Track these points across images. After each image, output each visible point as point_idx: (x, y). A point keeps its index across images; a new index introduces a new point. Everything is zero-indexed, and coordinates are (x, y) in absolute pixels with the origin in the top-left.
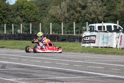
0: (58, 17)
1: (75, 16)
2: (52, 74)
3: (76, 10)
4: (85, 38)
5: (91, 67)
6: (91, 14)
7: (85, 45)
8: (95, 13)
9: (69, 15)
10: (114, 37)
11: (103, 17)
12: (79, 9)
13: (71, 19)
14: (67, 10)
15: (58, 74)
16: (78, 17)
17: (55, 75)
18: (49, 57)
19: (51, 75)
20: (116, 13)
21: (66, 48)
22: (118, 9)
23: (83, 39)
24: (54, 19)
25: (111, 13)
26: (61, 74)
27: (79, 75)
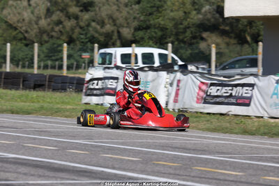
0: (24, 28)
1: (64, 27)
2: (20, 173)
3: (67, 13)
4: (91, 83)
5: (111, 158)
6: (102, 24)
7: (91, 100)
8: (114, 21)
9: (49, 25)
10: (160, 81)
11: (133, 31)
12: (74, 10)
13: (54, 34)
14: (45, 11)
15: (32, 173)
16: (72, 30)
17: (25, 174)
18: (7, 127)
19: (15, 175)
20: (162, 23)
21: (45, 105)
22: (169, 11)
23: (86, 85)
24: (14, 33)
25: (152, 22)
26: (41, 171)
27: (83, 176)
